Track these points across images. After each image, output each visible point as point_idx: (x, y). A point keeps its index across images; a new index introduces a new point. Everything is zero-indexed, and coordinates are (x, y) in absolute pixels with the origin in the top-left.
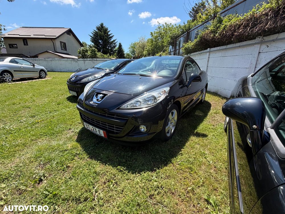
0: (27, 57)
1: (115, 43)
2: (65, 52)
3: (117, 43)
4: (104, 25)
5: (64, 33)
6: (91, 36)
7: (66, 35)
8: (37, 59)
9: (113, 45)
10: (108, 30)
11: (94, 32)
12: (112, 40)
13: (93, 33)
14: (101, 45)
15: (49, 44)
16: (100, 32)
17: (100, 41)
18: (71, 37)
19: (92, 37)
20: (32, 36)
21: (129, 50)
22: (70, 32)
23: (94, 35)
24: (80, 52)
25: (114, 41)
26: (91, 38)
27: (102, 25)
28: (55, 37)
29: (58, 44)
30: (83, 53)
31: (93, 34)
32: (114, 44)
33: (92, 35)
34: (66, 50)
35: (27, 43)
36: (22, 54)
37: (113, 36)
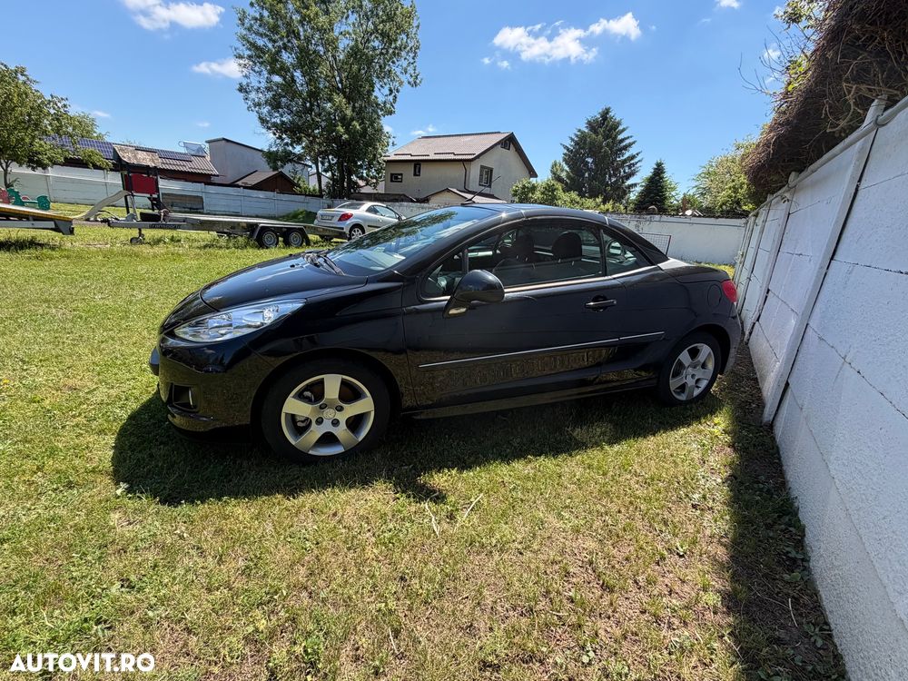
0: (412, 201)
1: (633, 165)
2: (487, 190)
3: (638, 165)
4: (611, 114)
5: (496, 145)
6: (566, 147)
7: (500, 150)
8: (426, 205)
9: (624, 172)
10: (621, 128)
11: (577, 136)
12: (627, 155)
13: (573, 137)
14: (589, 170)
15: (457, 172)
16: (594, 136)
17: (590, 160)
18: (511, 154)
19: (568, 149)
20: (432, 157)
21: (697, 183)
22: (510, 142)
23: (577, 143)
24: (516, 191)
25: (633, 157)
26: (565, 151)
27: (607, 113)
28: (473, 157)
29: (475, 171)
30: (523, 193)
31: (572, 140)
32: (630, 167)
33: (569, 144)
34: (490, 186)
35: (419, 172)
36: (405, 196)
37: (634, 143)
